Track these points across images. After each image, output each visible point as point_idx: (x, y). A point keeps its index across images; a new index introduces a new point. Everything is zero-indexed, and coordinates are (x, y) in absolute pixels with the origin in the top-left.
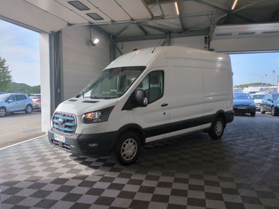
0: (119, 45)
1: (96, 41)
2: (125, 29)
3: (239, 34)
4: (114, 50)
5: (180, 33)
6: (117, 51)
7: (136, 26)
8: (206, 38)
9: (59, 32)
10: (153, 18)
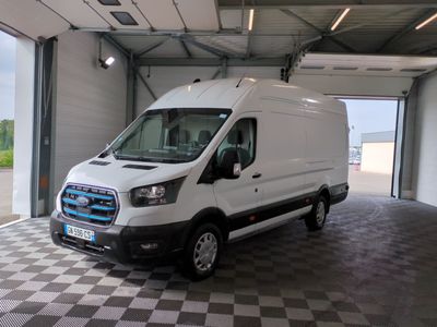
0: (144, 70)
1: (110, 61)
2: (158, 45)
3: (335, 69)
4: (135, 78)
5: (243, 59)
6: (139, 80)
7: (177, 41)
8: (282, 70)
9: (54, 39)
10: (221, 31)
